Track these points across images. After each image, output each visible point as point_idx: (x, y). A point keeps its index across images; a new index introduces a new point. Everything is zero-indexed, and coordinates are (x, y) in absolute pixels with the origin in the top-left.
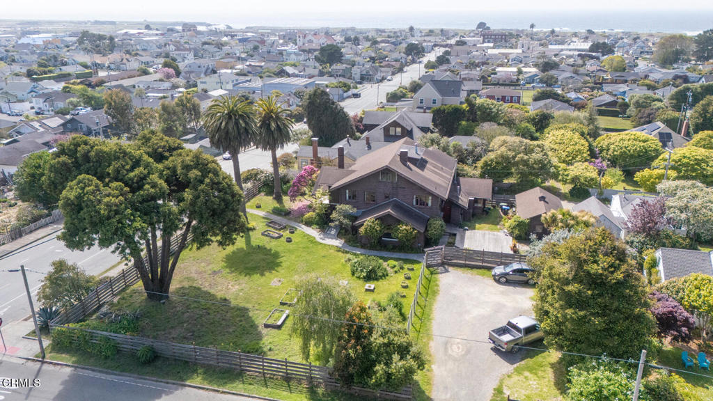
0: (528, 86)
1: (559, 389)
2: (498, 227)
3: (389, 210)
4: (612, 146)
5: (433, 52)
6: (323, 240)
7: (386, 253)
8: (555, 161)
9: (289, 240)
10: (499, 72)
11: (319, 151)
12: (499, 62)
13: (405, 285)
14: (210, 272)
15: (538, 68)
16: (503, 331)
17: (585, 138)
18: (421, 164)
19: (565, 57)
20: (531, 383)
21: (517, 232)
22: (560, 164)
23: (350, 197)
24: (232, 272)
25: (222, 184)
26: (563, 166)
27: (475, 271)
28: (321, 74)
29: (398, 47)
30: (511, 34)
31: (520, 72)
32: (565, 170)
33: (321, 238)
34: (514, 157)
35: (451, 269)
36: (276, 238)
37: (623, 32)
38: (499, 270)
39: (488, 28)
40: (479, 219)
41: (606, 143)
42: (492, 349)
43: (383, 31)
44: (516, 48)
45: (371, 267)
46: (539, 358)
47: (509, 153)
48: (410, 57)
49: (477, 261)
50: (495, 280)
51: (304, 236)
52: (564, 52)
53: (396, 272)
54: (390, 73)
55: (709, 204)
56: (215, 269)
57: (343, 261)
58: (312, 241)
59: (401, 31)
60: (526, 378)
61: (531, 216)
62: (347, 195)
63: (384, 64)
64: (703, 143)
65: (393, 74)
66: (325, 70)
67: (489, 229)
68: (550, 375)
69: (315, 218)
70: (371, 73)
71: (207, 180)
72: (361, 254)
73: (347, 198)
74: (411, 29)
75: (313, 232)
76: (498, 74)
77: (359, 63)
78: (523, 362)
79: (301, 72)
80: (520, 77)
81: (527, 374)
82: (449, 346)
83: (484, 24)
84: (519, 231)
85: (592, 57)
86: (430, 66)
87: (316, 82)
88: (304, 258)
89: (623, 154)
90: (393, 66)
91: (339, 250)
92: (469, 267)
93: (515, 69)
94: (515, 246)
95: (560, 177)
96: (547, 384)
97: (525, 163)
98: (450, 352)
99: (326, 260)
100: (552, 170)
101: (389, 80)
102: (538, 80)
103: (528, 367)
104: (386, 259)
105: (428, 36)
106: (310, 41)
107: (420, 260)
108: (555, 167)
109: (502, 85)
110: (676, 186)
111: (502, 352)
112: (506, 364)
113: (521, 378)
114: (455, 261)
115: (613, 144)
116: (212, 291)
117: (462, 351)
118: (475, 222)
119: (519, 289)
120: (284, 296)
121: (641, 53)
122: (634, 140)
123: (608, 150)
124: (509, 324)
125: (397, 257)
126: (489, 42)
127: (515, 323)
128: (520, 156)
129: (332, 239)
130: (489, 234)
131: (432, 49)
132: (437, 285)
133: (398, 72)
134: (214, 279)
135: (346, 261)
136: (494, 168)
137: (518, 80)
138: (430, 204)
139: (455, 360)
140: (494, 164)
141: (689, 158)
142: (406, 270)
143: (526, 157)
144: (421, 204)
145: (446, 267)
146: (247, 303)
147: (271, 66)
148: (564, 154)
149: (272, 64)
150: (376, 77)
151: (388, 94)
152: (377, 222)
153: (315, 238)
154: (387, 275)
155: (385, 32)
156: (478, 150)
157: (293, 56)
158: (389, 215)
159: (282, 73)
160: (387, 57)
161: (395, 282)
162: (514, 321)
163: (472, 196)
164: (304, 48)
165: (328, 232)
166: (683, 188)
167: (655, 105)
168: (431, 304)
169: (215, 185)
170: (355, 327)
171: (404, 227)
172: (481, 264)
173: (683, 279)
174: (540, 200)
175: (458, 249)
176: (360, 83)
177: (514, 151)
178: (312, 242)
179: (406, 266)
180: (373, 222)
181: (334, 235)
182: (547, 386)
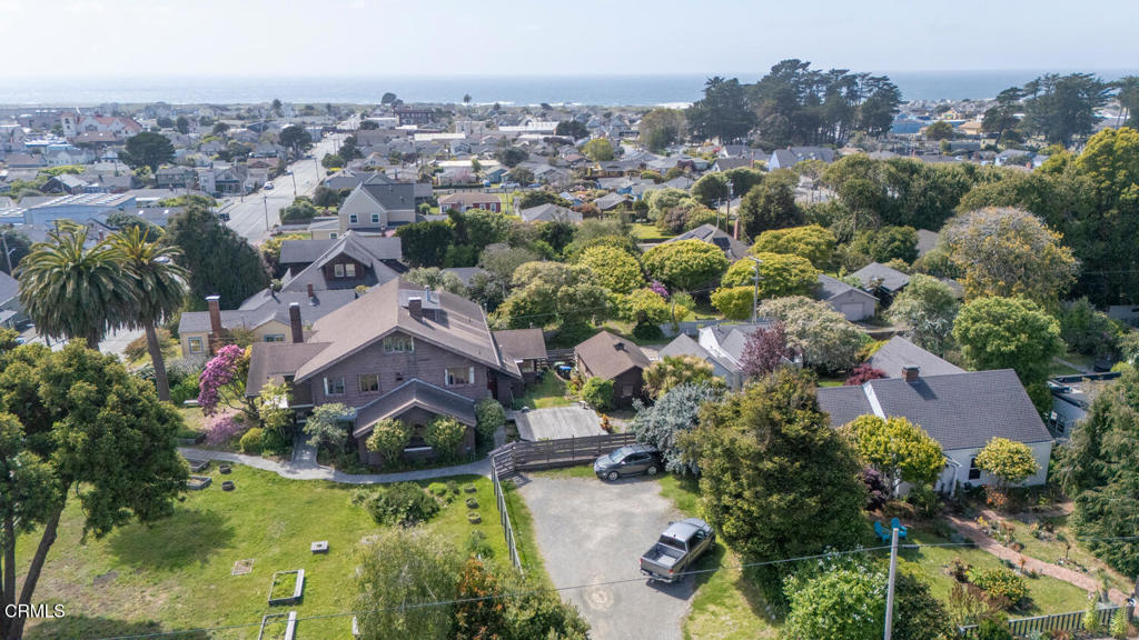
0: (494, 186)
1: (762, 617)
2: (566, 398)
3: (415, 400)
4: (667, 263)
5: (324, 140)
6: (295, 473)
7: (419, 472)
8: (608, 292)
9: (229, 487)
10: (447, 168)
11: (222, 319)
12: (438, 153)
13: (475, 518)
14: (90, 581)
15: (500, 160)
16: (656, 552)
17: (633, 255)
18: (440, 317)
19: (527, 143)
20: (723, 618)
21: (599, 401)
22: (615, 295)
23: (331, 391)
24: (139, 570)
25: (140, 401)
26: (620, 296)
27: (568, 471)
28: (137, 184)
29: (263, 134)
30: (439, 111)
31: (477, 168)
32: (626, 302)
33: (288, 472)
34: (555, 292)
35: (530, 476)
36: (202, 487)
37: (588, 107)
38: (603, 463)
39: (400, 102)
40: (534, 391)
41: (658, 259)
42: (649, 584)
43: (225, 108)
44: (453, 132)
45: (411, 502)
46: (715, 580)
47: (547, 286)
48: (291, 149)
49: (564, 455)
50: (602, 479)
51: (254, 474)
52: (524, 136)
53: (450, 501)
54: (266, 177)
55: (828, 323)
56: (98, 572)
57: (349, 501)
58: (274, 479)
59: (259, 108)
60: (713, 613)
61: (617, 374)
62: (326, 386)
63: (250, 162)
64: (771, 246)
65: (271, 177)
66: (143, 177)
67: (555, 404)
68: (741, 600)
69: (266, 437)
70: (235, 178)
71: (112, 398)
72: (377, 485)
73: (327, 392)
74: (277, 104)
75: (268, 464)
76: (447, 171)
77: (202, 162)
78: (698, 592)
79: (91, 183)
80: (480, 174)
81: (712, 607)
82: (586, 598)
83: (393, 96)
84: (602, 398)
85: (564, 143)
86: (329, 162)
87: (137, 199)
88: (273, 513)
89: (684, 271)
90: (268, 166)
91: (332, 485)
92: (556, 467)
93: (469, 163)
94: (607, 423)
95: (621, 314)
96: (743, 614)
97: (571, 298)
98: (592, 606)
99: (315, 507)
100: (608, 304)
101: (268, 188)
102: (507, 178)
103: (708, 598)
104: (424, 483)
105: (306, 114)
106: (90, 128)
107: (479, 473)
108: (610, 299)
109: (457, 187)
110: (784, 306)
111: (669, 584)
112: (679, 601)
113: (707, 616)
114: (532, 463)
115: (669, 259)
116: (113, 616)
117: (609, 599)
118: (531, 397)
119: (639, 485)
120: (272, 589)
121: (621, 134)
122: (694, 251)
123: (662, 268)
124: (664, 539)
125: (439, 476)
126: (408, 123)
127: (671, 535)
128: (564, 288)
129: (311, 468)
130: (562, 411)
131: (322, 135)
132: (523, 507)
133: (278, 175)
134: (106, 592)
135: (354, 502)
136: (530, 312)
137: (478, 178)
138: (472, 380)
139: (606, 616)
140: (529, 306)
141: (767, 268)
142: (463, 493)
143: (571, 290)
144: (458, 383)
145: (523, 474)
146: (201, 618)
147: (26, 176)
148: (613, 280)
149: (24, 173)
150: (245, 184)
151: (282, 211)
152: (396, 424)
153: (276, 474)
154: (438, 510)
155: (228, 110)
156: (491, 287)
157: (63, 156)
158: (415, 409)
159: (53, 187)
160: (250, 151)
161: (454, 518)
162: (669, 533)
163: (518, 358)
164: (80, 140)
165: (297, 458)
166: (792, 307)
167: (683, 203)
168: (530, 539)
169: (127, 403)
170: (480, 604)
171: (446, 424)
172: (571, 459)
173: (849, 425)
174: (618, 350)
175: (529, 443)
176: (219, 196)
177: (553, 282)
178: (274, 481)
179: (463, 487)
180: (390, 425)
181: (311, 461)
182: (745, 617)
